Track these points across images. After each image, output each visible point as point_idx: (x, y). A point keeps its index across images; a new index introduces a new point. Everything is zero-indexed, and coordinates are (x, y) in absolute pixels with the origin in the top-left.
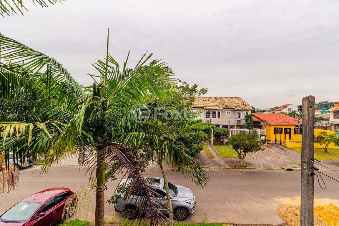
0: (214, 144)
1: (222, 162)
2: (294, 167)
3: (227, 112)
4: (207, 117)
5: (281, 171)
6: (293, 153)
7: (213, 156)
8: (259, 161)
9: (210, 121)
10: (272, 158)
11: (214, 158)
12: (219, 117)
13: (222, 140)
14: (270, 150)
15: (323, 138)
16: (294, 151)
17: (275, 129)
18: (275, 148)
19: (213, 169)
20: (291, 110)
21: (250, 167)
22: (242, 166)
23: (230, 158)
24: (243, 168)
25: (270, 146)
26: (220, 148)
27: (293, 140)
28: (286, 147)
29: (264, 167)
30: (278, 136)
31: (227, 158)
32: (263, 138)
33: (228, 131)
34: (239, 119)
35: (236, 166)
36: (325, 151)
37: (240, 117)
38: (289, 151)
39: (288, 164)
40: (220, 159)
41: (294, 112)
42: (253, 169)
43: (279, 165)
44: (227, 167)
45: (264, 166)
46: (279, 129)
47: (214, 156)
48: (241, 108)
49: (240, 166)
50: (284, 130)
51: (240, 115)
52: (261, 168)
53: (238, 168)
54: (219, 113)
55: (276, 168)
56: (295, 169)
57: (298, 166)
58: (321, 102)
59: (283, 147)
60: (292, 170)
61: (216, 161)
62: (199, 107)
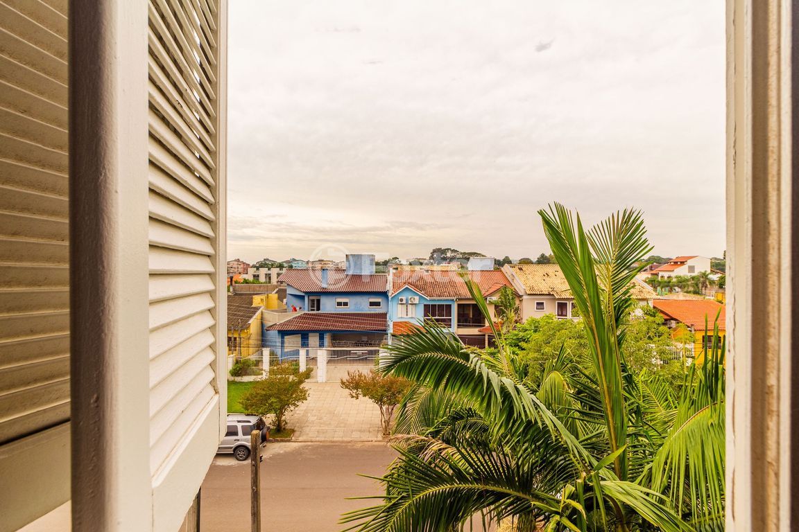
4: (558, 315)
20: (697, 271)
41: (704, 275)
62: (544, 295)
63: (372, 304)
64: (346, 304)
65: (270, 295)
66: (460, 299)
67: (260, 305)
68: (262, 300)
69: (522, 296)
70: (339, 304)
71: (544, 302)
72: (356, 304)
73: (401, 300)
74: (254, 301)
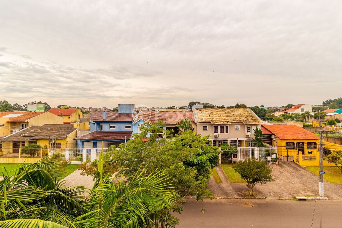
0: (222, 163)
1: (230, 190)
2: (307, 196)
3: (235, 127)
4: (214, 132)
5: (293, 201)
6: (306, 175)
7: (220, 180)
8: (270, 188)
9: (217, 136)
10: (284, 183)
11: (222, 183)
12: (227, 132)
13: (231, 159)
14: (282, 170)
15: (339, 158)
16: (307, 171)
17: (287, 143)
18: (286, 167)
19: (220, 200)
20: (305, 111)
21: (260, 197)
22: (251, 196)
23: (238, 183)
24: (252, 198)
25: (282, 164)
26: (228, 168)
27: (306, 156)
28: (298, 165)
29: (275, 196)
30: (290, 152)
31: (235, 183)
32: (274, 156)
33: (237, 149)
34: (248, 134)
35: (245, 195)
36: (341, 171)
37: (249, 131)
38: (302, 171)
39: (301, 191)
40: (228, 184)
41: (308, 113)
42: (263, 200)
43: (291, 193)
44: (236, 197)
45: (276, 194)
46: (291, 144)
47: (222, 180)
48: (250, 122)
49: (249, 195)
50: (297, 145)
51: (249, 130)
52: (271, 198)
53: (247, 198)
54: (227, 128)
55: (287, 198)
56: (309, 198)
57: (312, 194)
58: (337, 98)
59: (295, 166)
60: (305, 200)
61: (223, 187)
62: (206, 122)
63: (127, 127)
64: (114, 127)
65: (85, 123)
66: (167, 125)
67: (77, 128)
68: (78, 125)
69: (197, 123)
70: (111, 127)
71: (207, 126)
72: (119, 127)
73: (139, 125)
74: (74, 126)
